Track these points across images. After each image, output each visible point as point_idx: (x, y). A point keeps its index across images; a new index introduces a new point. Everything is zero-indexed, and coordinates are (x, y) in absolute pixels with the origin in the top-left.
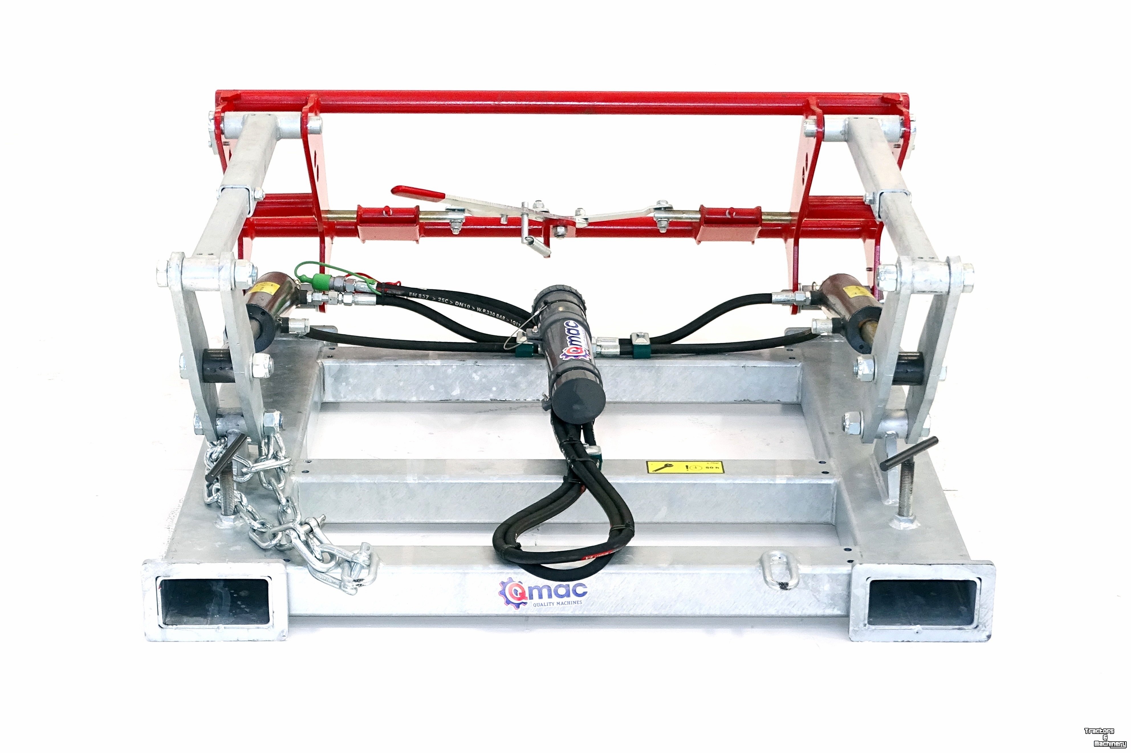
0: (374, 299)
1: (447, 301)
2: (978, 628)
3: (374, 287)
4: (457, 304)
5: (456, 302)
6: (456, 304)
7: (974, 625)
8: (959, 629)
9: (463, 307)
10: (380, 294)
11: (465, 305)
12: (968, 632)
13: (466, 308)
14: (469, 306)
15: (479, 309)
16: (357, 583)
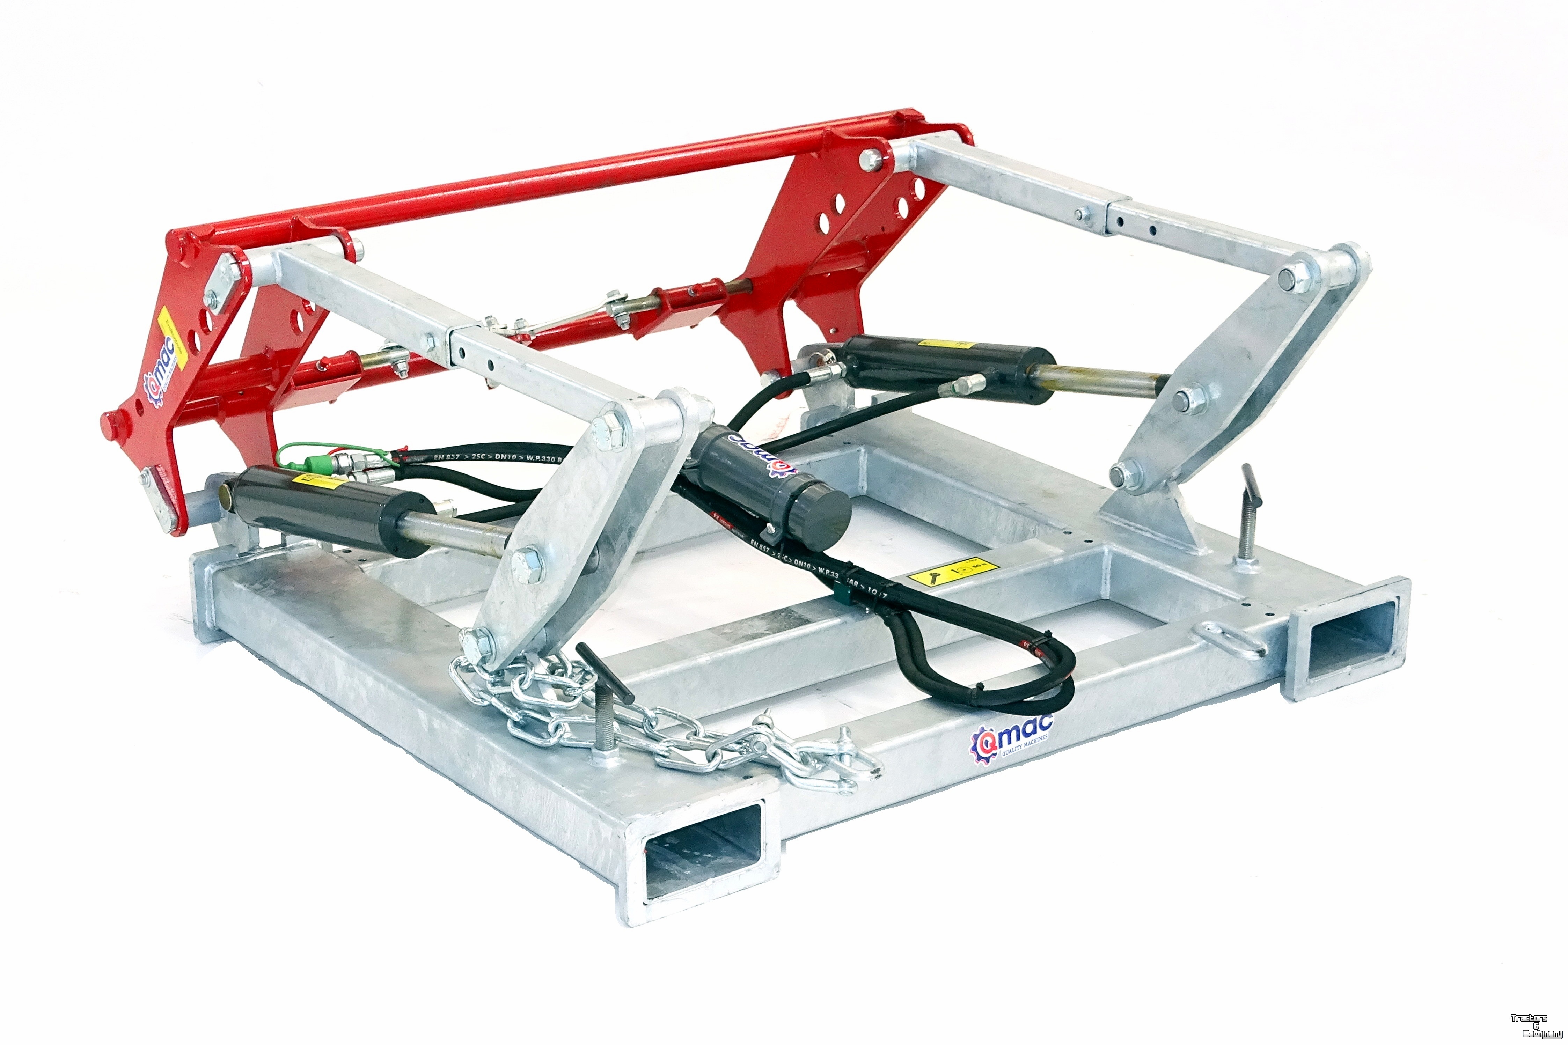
0: (392, 473)
1: (483, 456)
2: (1396, 654)
3: (389, 457)
4: (498, 457)
5: (497, 455)
6: (496, 458)
7: (1391, 651)
8: (1381, 659)
9: (507, 460)
10: (398, 465)
11: (509, 456)
12: (1389, 660)
13: (511, 460)
14: (514, 456)
15: (529, 457)
16: (876, 775)
